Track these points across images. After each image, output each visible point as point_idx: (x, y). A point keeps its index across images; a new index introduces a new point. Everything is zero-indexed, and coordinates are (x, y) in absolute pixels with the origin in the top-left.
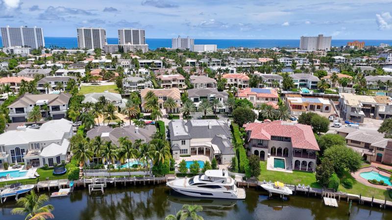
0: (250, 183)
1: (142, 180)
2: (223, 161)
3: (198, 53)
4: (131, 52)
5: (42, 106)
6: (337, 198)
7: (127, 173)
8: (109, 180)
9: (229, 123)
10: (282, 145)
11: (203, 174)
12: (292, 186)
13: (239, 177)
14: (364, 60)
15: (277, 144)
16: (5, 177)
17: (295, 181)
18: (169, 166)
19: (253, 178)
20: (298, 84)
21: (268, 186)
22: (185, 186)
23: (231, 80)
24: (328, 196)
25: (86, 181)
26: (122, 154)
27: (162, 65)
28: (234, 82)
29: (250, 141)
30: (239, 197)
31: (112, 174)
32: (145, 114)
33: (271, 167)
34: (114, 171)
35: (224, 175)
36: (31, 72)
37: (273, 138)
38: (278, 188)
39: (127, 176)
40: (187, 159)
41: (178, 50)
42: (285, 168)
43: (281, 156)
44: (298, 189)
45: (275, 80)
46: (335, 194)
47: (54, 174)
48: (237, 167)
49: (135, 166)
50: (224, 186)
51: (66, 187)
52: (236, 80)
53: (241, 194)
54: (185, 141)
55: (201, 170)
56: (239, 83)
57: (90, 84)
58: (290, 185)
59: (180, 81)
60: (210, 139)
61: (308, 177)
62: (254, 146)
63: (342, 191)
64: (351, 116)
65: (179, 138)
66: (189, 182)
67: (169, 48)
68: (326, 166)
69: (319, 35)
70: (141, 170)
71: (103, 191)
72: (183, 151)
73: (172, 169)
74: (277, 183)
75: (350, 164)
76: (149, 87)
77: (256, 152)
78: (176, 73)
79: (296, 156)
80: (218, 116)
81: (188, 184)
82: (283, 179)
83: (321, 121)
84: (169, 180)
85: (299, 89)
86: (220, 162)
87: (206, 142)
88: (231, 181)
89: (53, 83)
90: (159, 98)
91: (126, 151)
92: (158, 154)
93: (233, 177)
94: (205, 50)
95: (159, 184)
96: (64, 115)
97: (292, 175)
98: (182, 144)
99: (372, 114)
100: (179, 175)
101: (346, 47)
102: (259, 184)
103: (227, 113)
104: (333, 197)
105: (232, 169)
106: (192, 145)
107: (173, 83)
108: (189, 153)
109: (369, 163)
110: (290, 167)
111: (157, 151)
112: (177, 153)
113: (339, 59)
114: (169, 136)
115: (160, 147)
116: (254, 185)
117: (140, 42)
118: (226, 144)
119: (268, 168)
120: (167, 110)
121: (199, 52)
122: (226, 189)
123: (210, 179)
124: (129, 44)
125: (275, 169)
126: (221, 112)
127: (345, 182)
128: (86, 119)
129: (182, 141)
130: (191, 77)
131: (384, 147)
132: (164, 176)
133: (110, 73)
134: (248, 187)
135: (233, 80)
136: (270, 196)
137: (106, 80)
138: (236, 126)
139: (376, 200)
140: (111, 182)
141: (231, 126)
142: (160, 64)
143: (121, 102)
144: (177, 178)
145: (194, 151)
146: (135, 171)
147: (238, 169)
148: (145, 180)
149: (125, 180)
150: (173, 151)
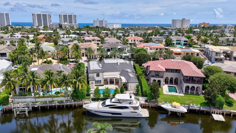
0: (152, 105)
1: (63, 104)
2: (129, 88)
4: (67, 28)
6: (223, 114)
7: (50, 99)
8: (34, 105)
10: (173, 75)
11: (113, 98)
12: (185, 105)
13: (142, 100)
14: (211, 32)
15: (170, 75)
17: (187, 102)
18: (85, 92)
19: (154, 100)
20: (175, 42)
21: (166, 106)
22: (99, 108)
23: (132, 41)
24: (216, 113)
26: (44, 83)
27: (86, 34)
29: (149, 74)
30: (144, 116)
31: (38, 100)
32: (71, 60)
33: (166, 92)
34: (39, 97)
35: (131, 97)
37: (167, 70)
38: (175, 107)
39: (49, 102)
40: (100, 88)
41: (97, 27)
42: (177, 93)
43: (172, 84)
44: (191, 108)
45: (160, 40)
46: (221, 111)
48: (140, 93)
49: (58, 93)
50: (131, 107)
52: (134, 40)
53: (145, 113)
54: (99, 74)
55: (111, 95)
56: (137, 42)
58: (184, 105)
59: (98, 41)
60: (119, 73)
61: (197, 98)
62: (153, 76)
63: (226, 109)
64: (215, 59)
65: (94, 72)
66: (102, 104)
67: (91, 26)
68: (214, 88)
69: (183, 19)
70: (63, 96)
71: (27, 114)
72: (97, 82)
73: (88, 95)
74: (175, 104)
75: (232, 86)
77: (154, 81)
78: (95, 37)
79: (186, 83)
81: (101, 106)
82: (178, 100)
83: (199, 60)
84: (85, 104)
85: (176, 46)
86: (127, 89)
87: (116, 75)
88: (137, 102)
89: (8, 42)
90: (82, 49)
91: (48, 80)
92: (76, 82)
93: (138, 100)
94: (114, 27)
95: (78, 107)
97: (184, 97)
98: (97, 76)
99: (228, 58)
100: (94, 100)
101: (199, 26)
102: (159, 105)
103: (130, 58)
104: (220, 114)
105: (137, 94)
106: (105, 77)
108: (102, 83)
110: (181, 91)
111: (74, 80)
112: (93, 83)
115: (77, 76)
116: (154, 106)
117: (73, 22)
118: (131, 75)
119: (165, 93)
120: (87, 57)
121: (110, 28)
122: (133, 109)
123: (119, 101)
124: (66, 23)
125: (170, 93)
126: (126, 58)
127: (228, 101)
128: (23, 59)
129: (97, 74)
130: (105, 39)
132: (82, 101)
133: (50, 37)
134: (150, 107)
135: (133, 40)
136: (169, 114)
137: (48, 42)
140: (36, 106)
144: (92, 102)
145: (106, 82)
146: (57, 97)
147: (141, 94)
148: (65, 104)
149: (49, 105)
150: (90, 82)
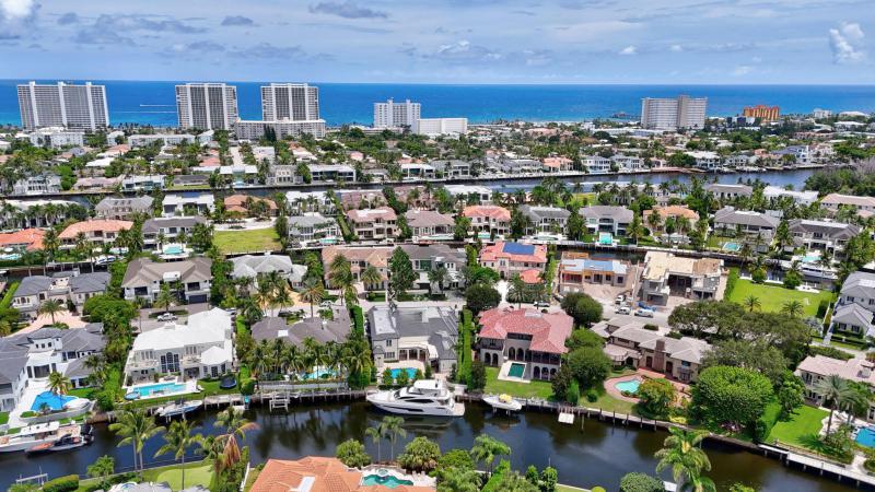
0: (472, 397)
1: (335, 394)
2: (441, 367)
3: (427, 138)
4: (290, 138)
5: (171, 283)
6: (574, 413)
7: (314, 386)
8: (292, 394)
9: (460, 308)
10: (523, 345)
11: (412, 386)
12: (522, 399)
13: (459, 390)
14: (753, 159)
15: (517, 344)
16: (162, 392)
17: (528, 394)
18: (369, 376)
19: (477, 390)
20: (596, 226)
21: (491, 400)
22: (390, 401)
23: (479, 220)
24: (565, 411)
25: (263, 396)
26: (309, 361)
27: (354, 176)
28: (484, 223)
30: (455, 414)
31: (296, 387)
32: (331, 293)
33: (504, 375)
34: (299, 383)
35: (437, 386)
36: (119, 205)
37: (511, 335)
38: (504, 402)
39: (315, 390)
40: (392, 366)
41: (387, 134)
43: (521, 360)
44: (530, 403)
45: (556, 220)
46: (573, 409)
47: (221, 388)
48: (457, 377)
49: (325, 376)
50: (437, 400)
51: (239, 403)
52: (487, 219)
53: (459, 410)
54: (391, 341)
55: (410, 380)
56: (493, 225)
57: (227, 225)
58: (520, 399)
59: (389, 222)
60: (426, 338)
62: (485, 347)
63: (585, 405)
64: (650, 295)
65: (382, 337)
66: (394, 395)
67: (368, 128)
70: (333, 381)
71: (287, 408)
72: (388, 355)
73: (374, 380)
74: (504, 397)
76: (333, 233)
77: (488, 355)
79: (537, 362)
80: (447, 294)
81: (393, 398)
84: (369, 394)
85: (597, 237)
86: (437, 370)
87: (421, 342)
88: (447, 394)
89: (167, 230)
90: (353, 262)
91: (315, 357)
92: (355, 361)
93: (452, 389)
94: (443, 131)
95: (357, 399)
96: (205, 296)
97: (528, 386)
98: (387, 345)
100: (383, 388)
102: (482, 398)
103: (462, 289)
104: (570, 413)
105: (452, 379)
106: (401, 346)
107: (376, 226)
108: (396, 358)
109: (635, 369)
110: (529, 375)
111: (354, 357)
112: (380, 358)
113: (703, 159)
114: (369, 331)
115: (358, 350)
116: (476, 399)
117: (307, 116)
118: (446, 345)
119: (501, 377)
120: (365, 285)
121: (431, 135)
122: (438, 403)
123: (420, 391)
124: (286, 121)
125: (509, 379)
126: (451, 288)
127: (589, 394)
129: (387, 342)
130: (409, 215)
131: (653, 348)
132: (363, 389)
134: (469, 401)
135: (483, 219)
136: (494, 412)
137: (254, 216)
138: (468, 314)
139: (618, 416)
140: (296, 397)
141: (461, 313)
142: (351, 174)
143: (292, 272)
144: (379, 391)
145: (403, 355)
146: (325, 382)
147: (459, 379)
148: (338, 394)
149: (314, 395)
150: (376, 357)
